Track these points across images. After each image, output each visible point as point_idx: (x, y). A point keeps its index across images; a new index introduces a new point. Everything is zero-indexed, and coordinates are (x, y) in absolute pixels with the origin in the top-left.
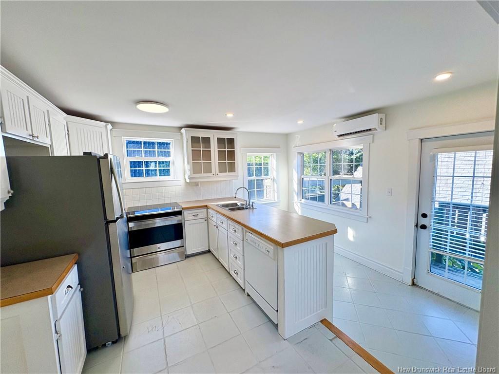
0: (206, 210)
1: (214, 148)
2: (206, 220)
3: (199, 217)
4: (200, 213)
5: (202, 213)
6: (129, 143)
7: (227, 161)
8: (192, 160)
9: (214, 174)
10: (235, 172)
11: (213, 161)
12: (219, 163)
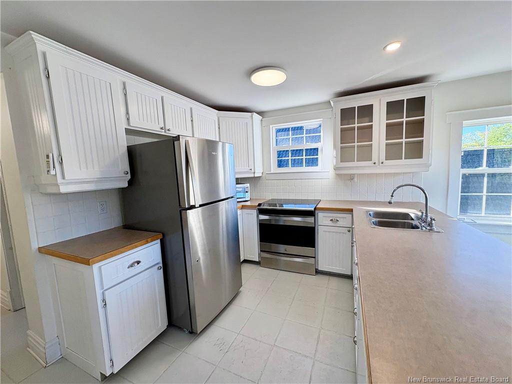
0: (351, 215)
1: (380, 121)
2: (349, 231)
3: (339, 224)
4: (342, 219)
5: (344, 220)
6: (279, 131)
7: (404, 140)
8: (340, 143)
9: (377, 162)
10: (422, 158)
11: (375, 142)
12: (387, 145)
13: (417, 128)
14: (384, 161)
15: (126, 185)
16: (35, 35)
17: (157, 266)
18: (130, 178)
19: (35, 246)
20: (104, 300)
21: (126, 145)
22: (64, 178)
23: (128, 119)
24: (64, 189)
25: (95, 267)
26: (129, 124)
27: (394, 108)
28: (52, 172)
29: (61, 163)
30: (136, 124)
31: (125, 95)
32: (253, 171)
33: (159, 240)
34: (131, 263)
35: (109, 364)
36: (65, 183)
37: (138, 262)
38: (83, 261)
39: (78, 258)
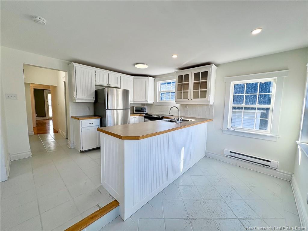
1: (191, 81)
6: (162, 84)
7: (200, 90)
8: (177, 90)
9: (190, 99)
10: (206, 98)
11: (189, 91)
12: (194, 92)
13: (204, 85)
14: (192, 99)
15: (94, 102)
16: (73, 63)
17: (98, 126)
18: (95, 99)
19: (70, 116)
20: (82, 130)
21: (94, 90)
22: (77, 98)
23: (96, 82)
24: (77, 101)
25: (81, 121)
26: (96, 83)
27: (197, 76)
28: (75, 96)
29: (77, 94)
30: (98, 83)
31: (96, 75)
32: (147, 101)
33: (100, 119)
34: (90, 123)
35: (81, 148)
36: (77, 100)
37: (92, 123)
38: (78, 119)
39: (77, 118)
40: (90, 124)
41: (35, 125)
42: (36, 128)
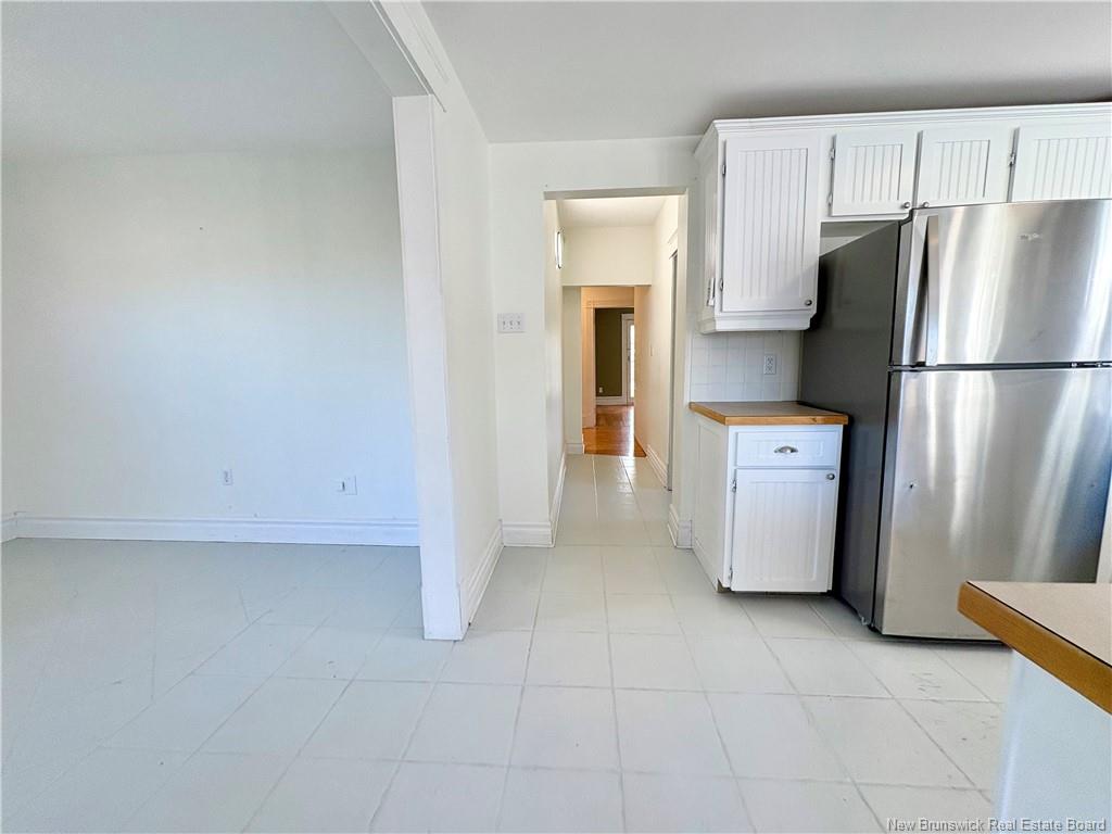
15: (806, 325)
16: (718, 124)
17: (827, 472)
18: (815, 312)
19: (687, 401)
20: (735, 481)
21: (817, 255)
22: (721, 310)
23: (830, 205)
24: (721, 326)
26: (830, 215)
28: (711, 303)
29: (722, 290)
30: (843, 212)
31: (833, 160)
33: (840, 428)
34: (784, 445)
35: (726, 573)
36: (723, 318)
37: (793, 451)
38: (721, 420)
39: (716, 414)
40: (782, 450)
41: (592, 422)
42: (594, 431)
